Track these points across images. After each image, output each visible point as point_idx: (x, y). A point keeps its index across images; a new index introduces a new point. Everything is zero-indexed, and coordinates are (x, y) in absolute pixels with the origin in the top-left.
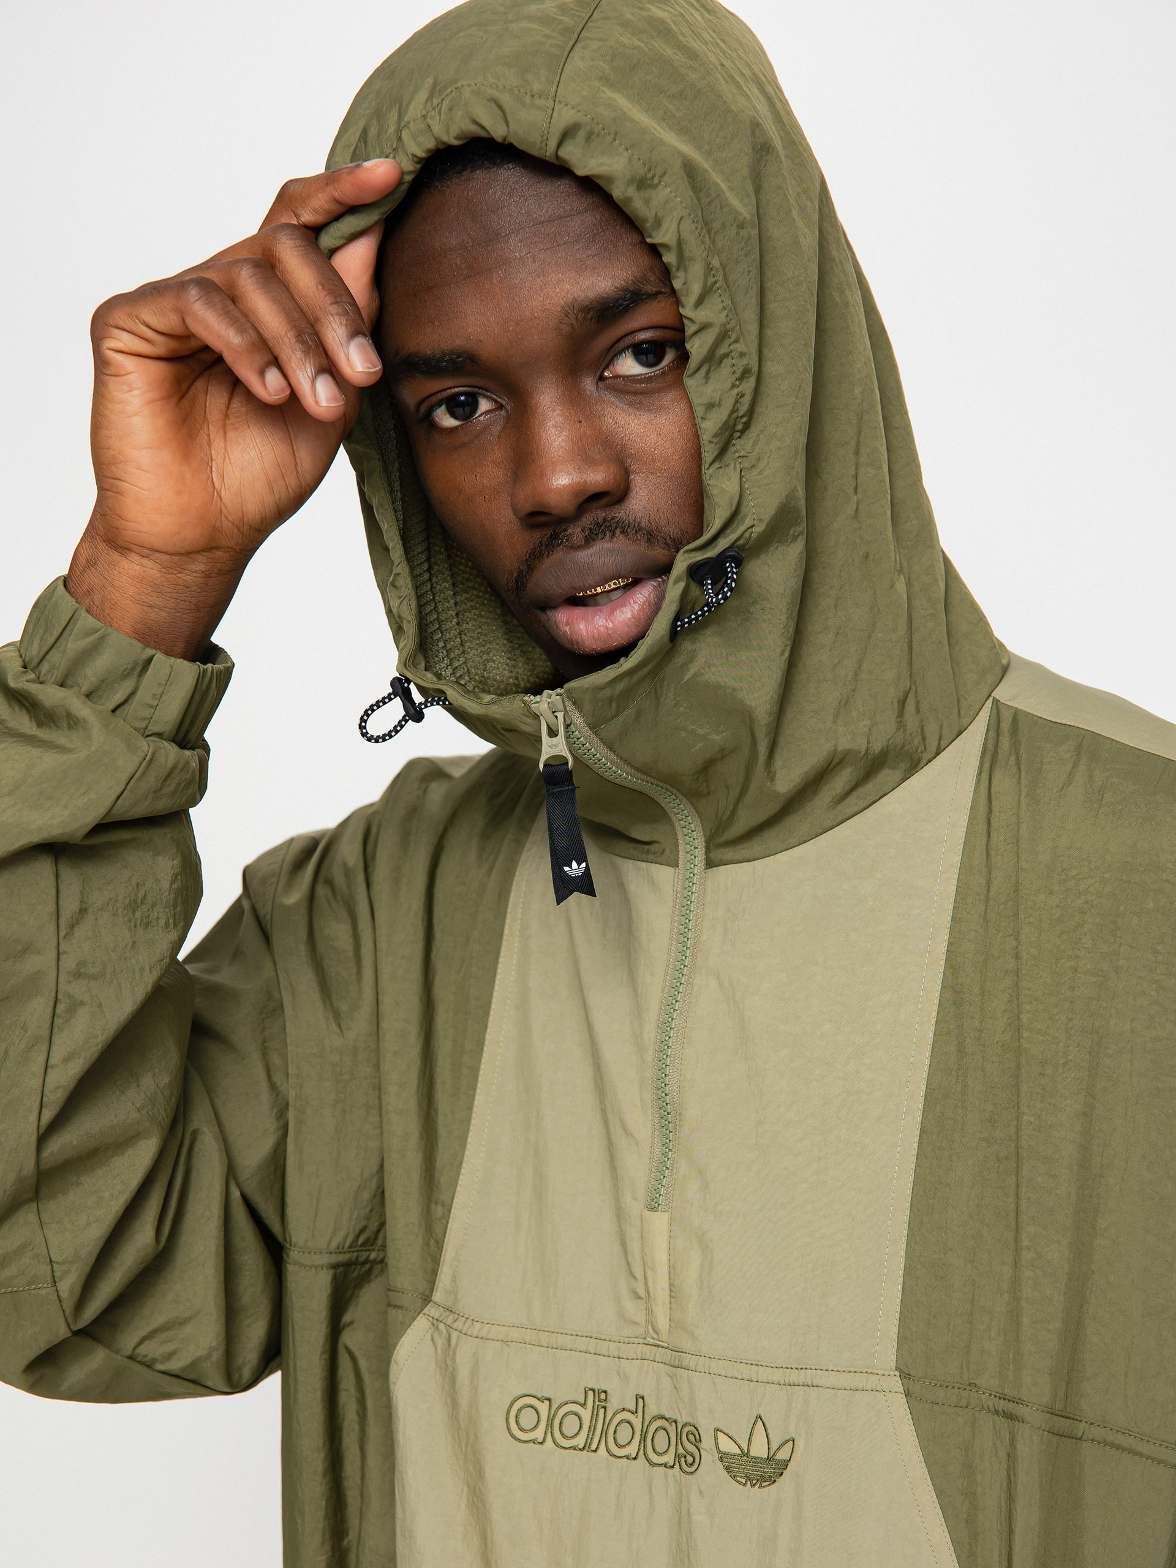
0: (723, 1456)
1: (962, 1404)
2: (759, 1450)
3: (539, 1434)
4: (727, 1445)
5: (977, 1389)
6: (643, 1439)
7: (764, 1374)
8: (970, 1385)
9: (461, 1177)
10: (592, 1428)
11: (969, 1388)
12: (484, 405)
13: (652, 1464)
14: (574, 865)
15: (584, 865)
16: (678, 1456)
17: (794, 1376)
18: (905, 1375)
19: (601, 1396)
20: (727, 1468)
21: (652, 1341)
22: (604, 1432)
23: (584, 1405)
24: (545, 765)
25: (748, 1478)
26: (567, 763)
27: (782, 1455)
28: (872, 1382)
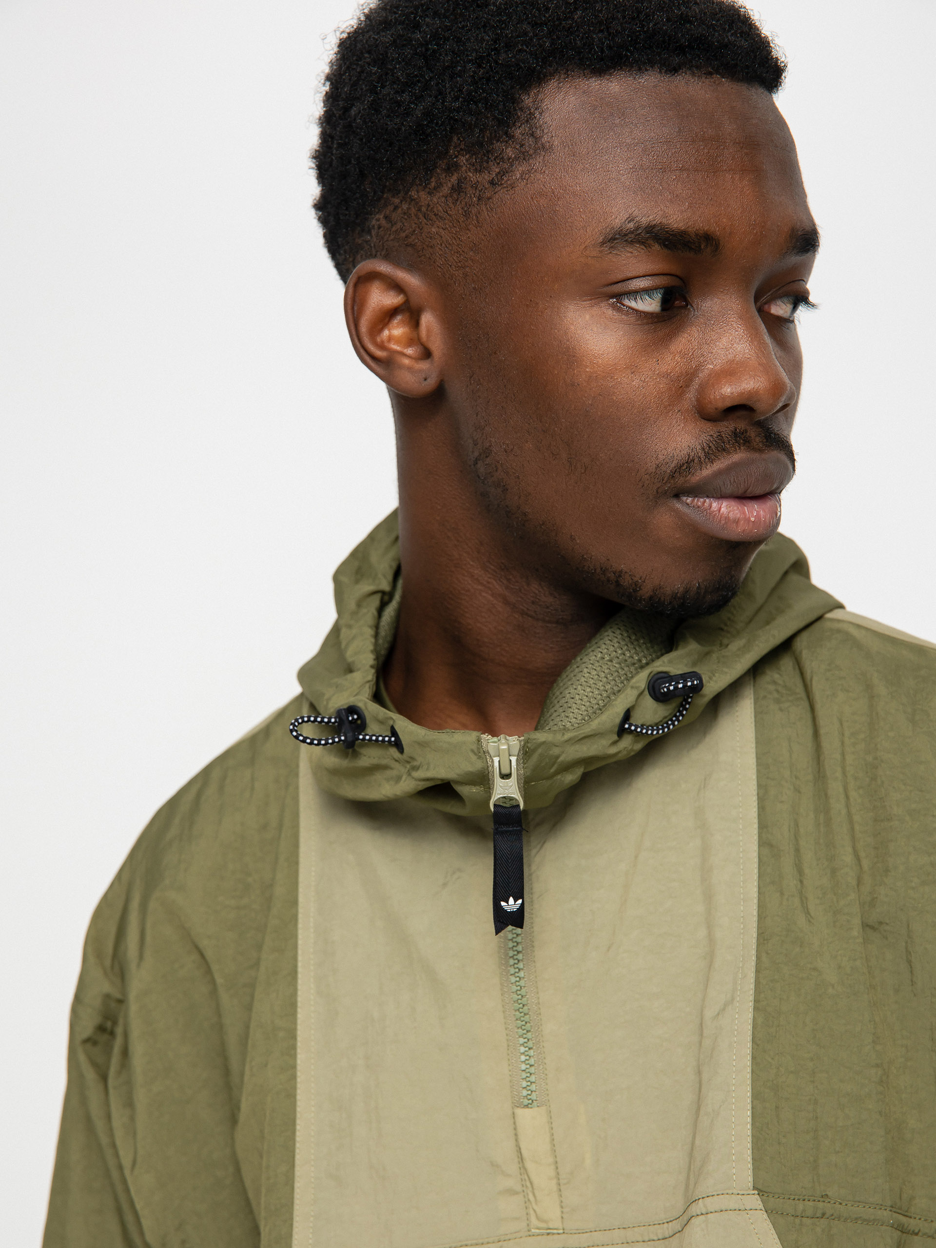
1: (818, 1215)
5: (829, 1200)
8: (822, 1197)
9: (298, 1133)
11: (822, 1199)
14: (511, 901)
15: (520, 901)
21: (537, 1231)
24: (495, 805)
26: (518, 806)
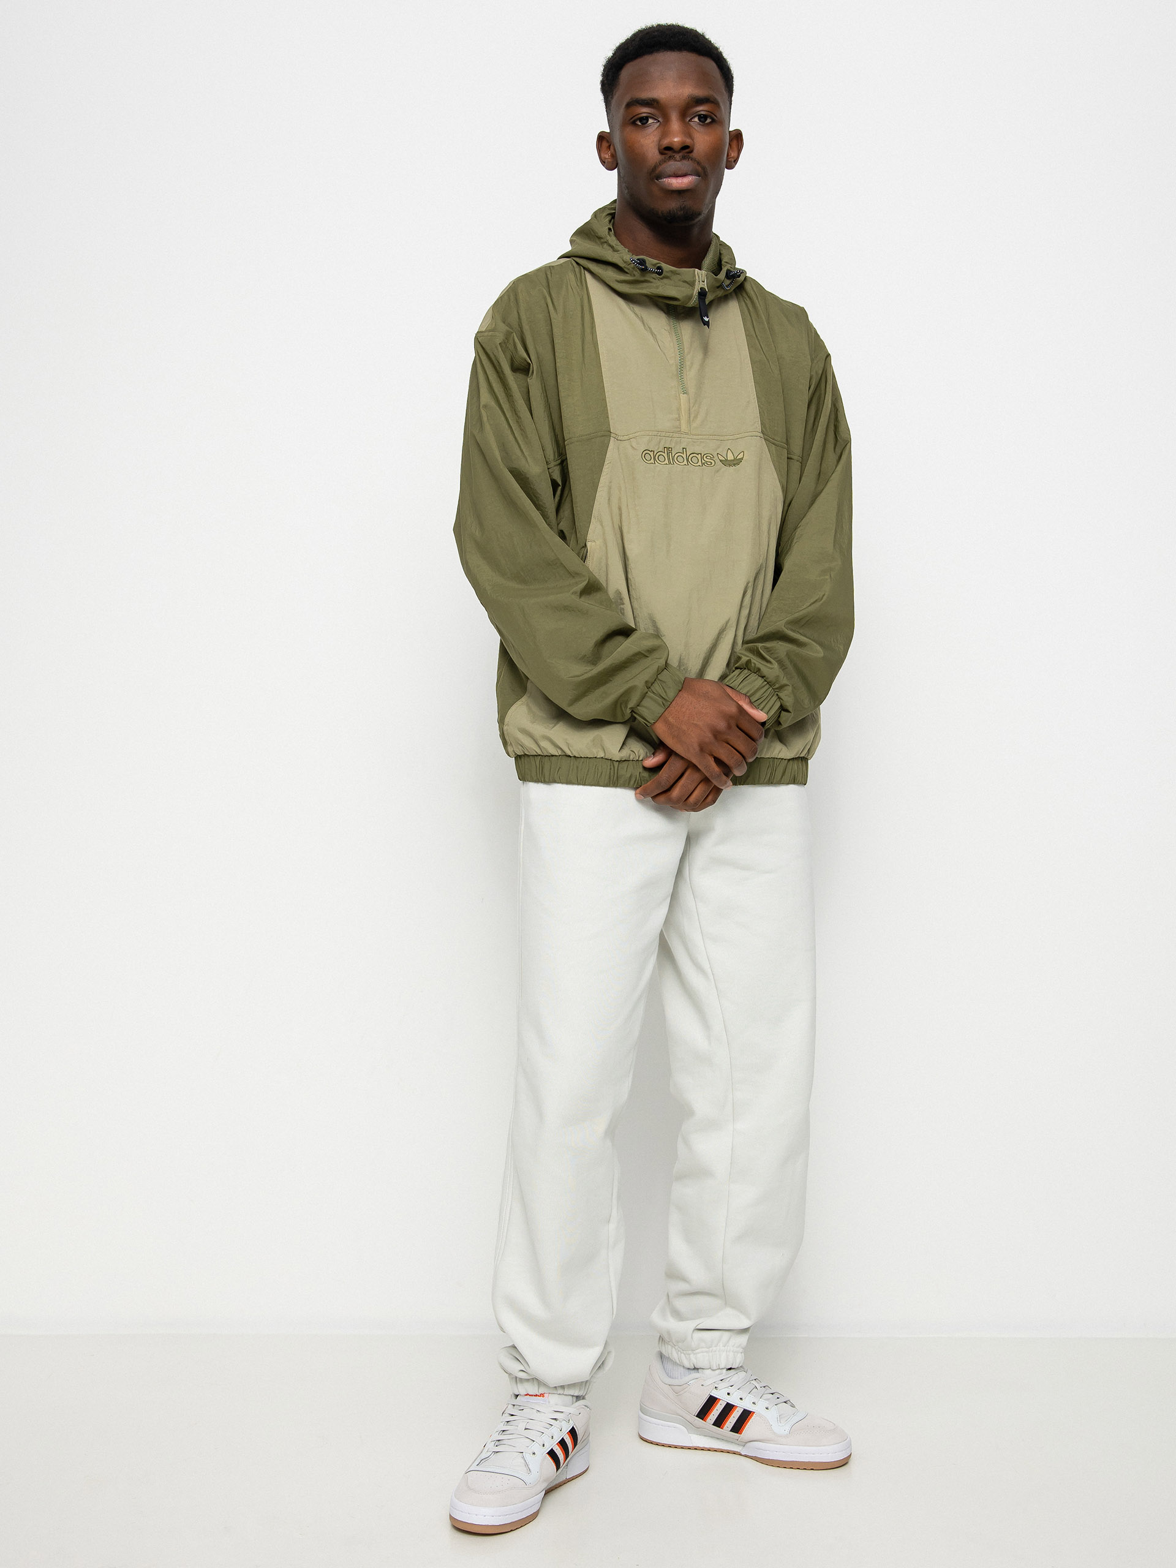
0: (721, 461)
2: (730, 457)
3: (653, 461)
4: (721, 457)
6: (688, 459)
10: (669, 459)
12: (650, 121)
13: (693, 466)
16: (703, 464)
19: (669, 449)
20: (723, 463)
22: (673, 459)
23: (664, 452)
27: (740, 456)
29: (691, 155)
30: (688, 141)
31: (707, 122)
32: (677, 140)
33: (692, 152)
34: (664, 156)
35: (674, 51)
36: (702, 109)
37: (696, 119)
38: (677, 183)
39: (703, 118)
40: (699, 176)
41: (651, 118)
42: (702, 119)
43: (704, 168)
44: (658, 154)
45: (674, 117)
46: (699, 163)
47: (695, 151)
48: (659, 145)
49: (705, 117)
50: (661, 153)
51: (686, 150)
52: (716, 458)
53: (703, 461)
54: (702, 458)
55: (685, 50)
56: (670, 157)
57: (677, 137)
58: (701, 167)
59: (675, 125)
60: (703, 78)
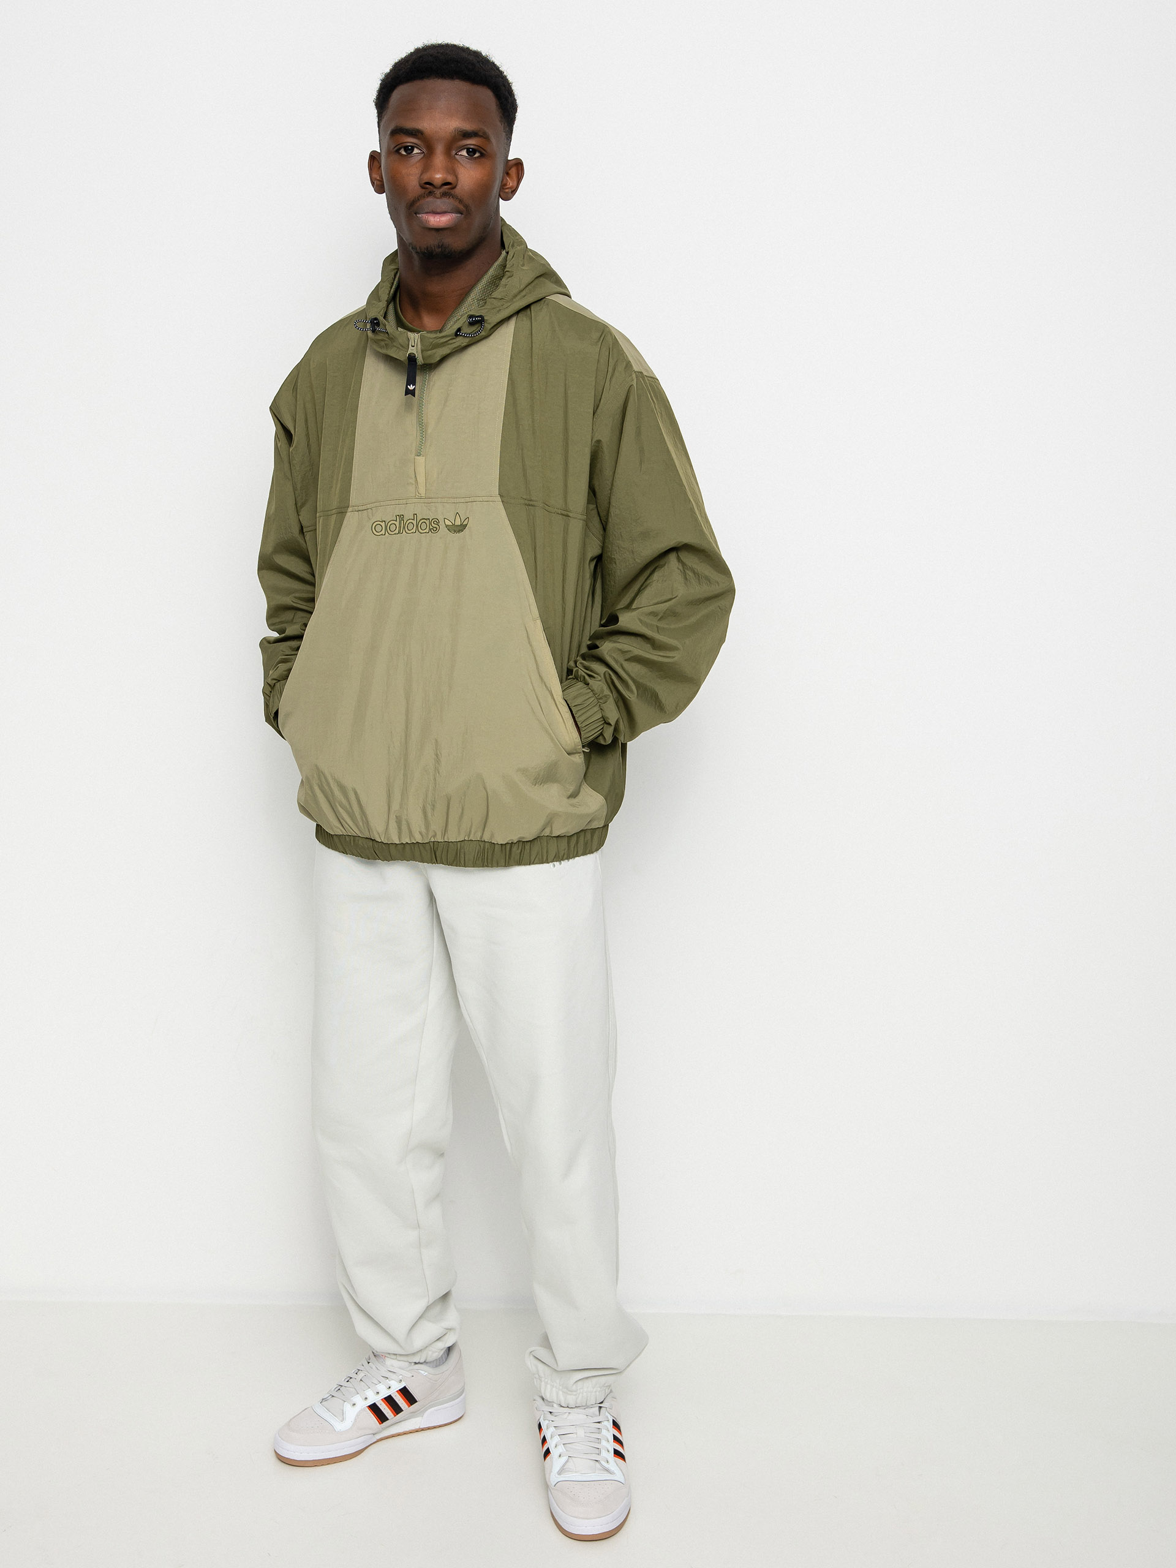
0: (447, 526)
2: (458, 523)
3: (383, 532)
4: (448, 523)
6: (417, 526)
7: (458, 500)
10: (400, 527)
11: (521, 498)
12: (416, 151)
13: (421, 533)
16: (430, 529)
17: (468, 500)
18: (501, 496)
19: (401, 517)
20: (448, 529)
21: (418, 497)
22: (404, 528)
23: (396, 521)
25: (455, 531)
27: (465, 523)
28: (491, 499)
29: (452, 192)
30: (450, 179)
31: (475, 156)
32: (438, 177)
33: (454, 188)
34: (424, 190)
35: (445, 78)
36: (471, 142)
37: (464, 153)
38: (436, 221)
39: (471, 152)
40: (462, 214)
41: (417, 148)
42: (472, 154)
43: (466, 207)
44: (419, 187)
45: (439, 149)
46: (461, 201)
47: (458, 187)
48: (420, 179)
49: (474, 151)
50: (422, 187)
51: (448, 187)
52: (441, 524)
53: (431, 527)
54: (430, 524)
55: (459, 78)
56: (430, 192)
57: (439, 172)
58: (464, 206)
59: (439, 159)
60: (475, 110)
